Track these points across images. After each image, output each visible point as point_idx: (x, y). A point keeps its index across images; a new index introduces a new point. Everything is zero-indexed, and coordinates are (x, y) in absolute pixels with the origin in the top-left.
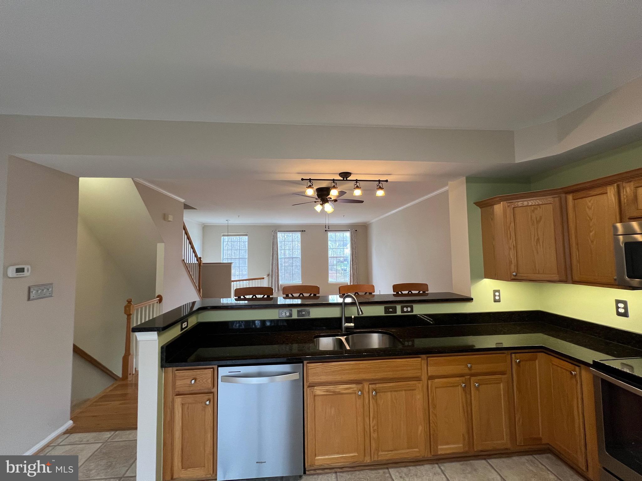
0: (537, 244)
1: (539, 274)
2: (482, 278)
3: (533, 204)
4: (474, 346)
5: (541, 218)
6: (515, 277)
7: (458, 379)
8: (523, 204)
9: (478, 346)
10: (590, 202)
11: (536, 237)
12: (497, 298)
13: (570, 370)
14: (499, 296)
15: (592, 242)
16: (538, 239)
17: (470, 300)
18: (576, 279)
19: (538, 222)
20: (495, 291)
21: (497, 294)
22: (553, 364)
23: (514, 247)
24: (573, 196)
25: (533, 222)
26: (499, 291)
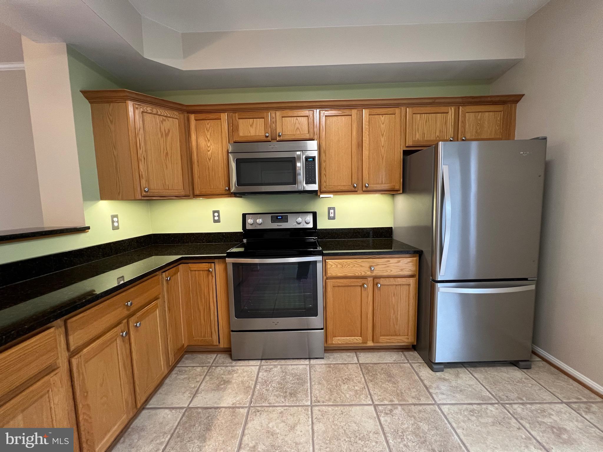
0: (166, 158)
1: (168, 189)
2: (97, 200)
3: (163, 114)
4: (94, 291)
5: (169, 131)
6: (147, 194)
7: (115, 330)
8: (153, 111)
9: (99, 291)
10: (208, 124)
11: (165, 151)
12: (116, 224)
13: (207, 269)
14: (118, 222)
15: (209, 160)
16: (167, 154)
17: (84, 230)
18: (197, 192)
19: (167, 135)
20: (113, 217)
21: (115, 219)
22: (191, 271)
23: (144, 159)
24: (195, 117)
25: (162, 133)
26: (116, 216)
